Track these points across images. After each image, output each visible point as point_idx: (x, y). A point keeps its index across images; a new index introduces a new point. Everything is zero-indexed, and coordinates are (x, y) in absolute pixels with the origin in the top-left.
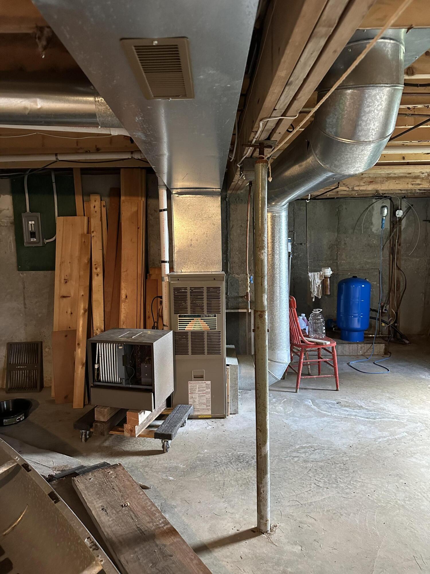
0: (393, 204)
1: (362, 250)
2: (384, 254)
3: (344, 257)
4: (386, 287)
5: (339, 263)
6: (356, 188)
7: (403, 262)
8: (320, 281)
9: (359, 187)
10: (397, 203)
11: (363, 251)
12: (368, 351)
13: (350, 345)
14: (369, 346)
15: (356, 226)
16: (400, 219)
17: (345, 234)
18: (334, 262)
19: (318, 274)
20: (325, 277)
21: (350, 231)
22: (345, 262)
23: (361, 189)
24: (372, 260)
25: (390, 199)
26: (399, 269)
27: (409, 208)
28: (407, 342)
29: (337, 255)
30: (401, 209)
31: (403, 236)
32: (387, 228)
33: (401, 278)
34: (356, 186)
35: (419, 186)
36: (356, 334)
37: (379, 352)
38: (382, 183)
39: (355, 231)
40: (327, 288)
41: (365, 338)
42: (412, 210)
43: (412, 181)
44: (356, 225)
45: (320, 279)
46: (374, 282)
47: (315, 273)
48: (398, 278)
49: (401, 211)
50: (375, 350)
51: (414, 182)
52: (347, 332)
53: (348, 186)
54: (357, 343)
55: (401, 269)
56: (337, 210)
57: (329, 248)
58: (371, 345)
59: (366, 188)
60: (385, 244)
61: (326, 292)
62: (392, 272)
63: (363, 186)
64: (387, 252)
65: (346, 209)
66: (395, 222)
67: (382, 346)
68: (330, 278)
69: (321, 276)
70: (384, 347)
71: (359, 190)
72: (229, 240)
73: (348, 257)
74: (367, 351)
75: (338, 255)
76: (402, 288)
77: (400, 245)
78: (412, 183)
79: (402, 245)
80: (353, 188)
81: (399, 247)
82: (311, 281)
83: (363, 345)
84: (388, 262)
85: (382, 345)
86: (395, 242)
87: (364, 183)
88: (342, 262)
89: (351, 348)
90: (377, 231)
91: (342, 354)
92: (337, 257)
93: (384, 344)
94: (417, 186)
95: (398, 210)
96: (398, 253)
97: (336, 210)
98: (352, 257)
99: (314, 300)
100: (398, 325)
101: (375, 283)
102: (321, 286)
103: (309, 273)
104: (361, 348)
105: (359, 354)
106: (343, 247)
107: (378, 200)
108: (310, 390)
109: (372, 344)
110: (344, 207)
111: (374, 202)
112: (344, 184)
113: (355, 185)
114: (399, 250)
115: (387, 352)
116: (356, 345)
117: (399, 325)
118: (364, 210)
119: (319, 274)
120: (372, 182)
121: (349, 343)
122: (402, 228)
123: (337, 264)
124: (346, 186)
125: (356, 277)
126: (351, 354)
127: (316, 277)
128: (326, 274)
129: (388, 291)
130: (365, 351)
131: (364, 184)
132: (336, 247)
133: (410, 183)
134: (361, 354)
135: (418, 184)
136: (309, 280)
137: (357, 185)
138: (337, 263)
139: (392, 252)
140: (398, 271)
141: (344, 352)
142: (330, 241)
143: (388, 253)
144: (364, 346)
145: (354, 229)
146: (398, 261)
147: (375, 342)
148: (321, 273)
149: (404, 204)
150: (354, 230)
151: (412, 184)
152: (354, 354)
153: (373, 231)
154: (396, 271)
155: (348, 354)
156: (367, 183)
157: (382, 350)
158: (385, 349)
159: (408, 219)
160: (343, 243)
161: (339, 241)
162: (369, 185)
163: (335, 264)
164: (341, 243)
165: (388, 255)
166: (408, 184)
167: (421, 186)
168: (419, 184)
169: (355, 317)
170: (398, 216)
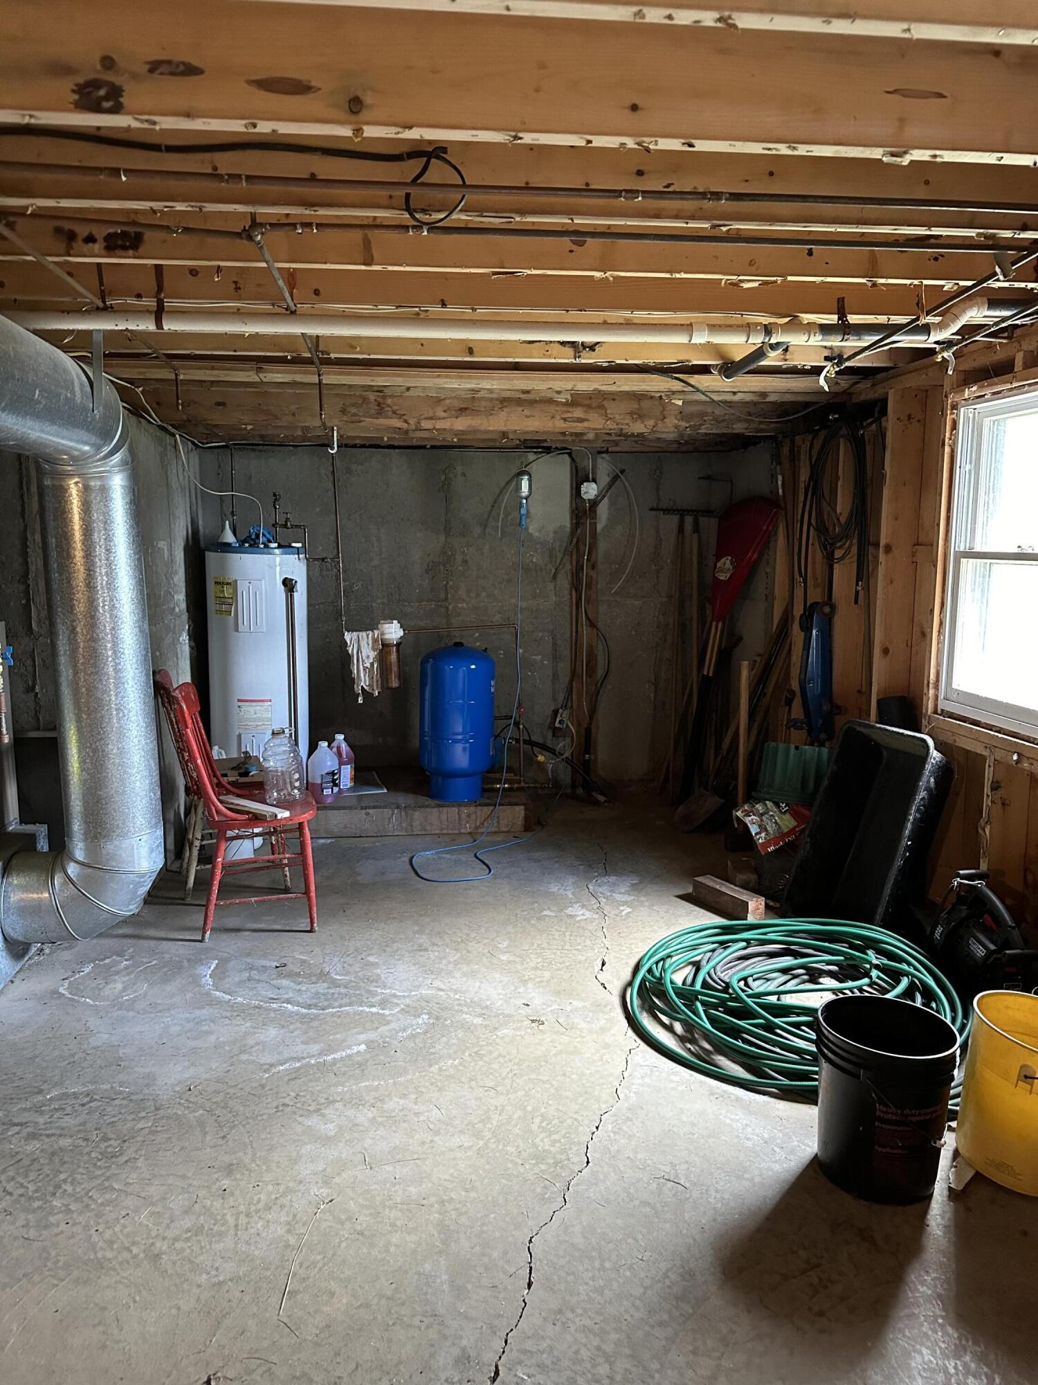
0: (576, 467)
1: (506, 577)
2: (557, 589)
3: (462, 592)
4: (564, 667)
5: (450, 607)
6: (426, 424)
7: (603, 609)
8: (372, 654)
9: (434, 421)
10: (586, 464)
11: (509, 581)
12: (486, 824)
13: (441, 809)
14: (487, 810)
15: (491, 518)
16: (594, 503)
17: (464, 536)
18: (441, 606)
19: (368, 635)
20: (382, 645)
21: (477, 531)
22: (465, 605)
23: (437, 427)
24: (530, 602)
25: (570, 454)
26: (592, 625)
27: (615, 479)
28: (601, 798)
29: (446, 589)
30: (594, 481)
31: (602, 546)
32: (564, 526)
33: (600, 648)
34: (426, 419)
35: (580, 424)
36: (460, 782)
37: (512, 826)
38: (490, 412)
39: (488, 530)
40: (391, 671)
41: (484, 790)
42: (621, 480)
43: (563, 412)
44: (489, 516)
45: (374, 650)
46: (536, 655)
47: (361, 633)
48: (590, 648)
49: (594, 485)
50: (501, 822)
51: (569, 415)
52: (440, 778)
53: (405, 417)
54: (459, 805)
55: (600, 624)
56: (443, 478)
57: (427, 572)
58: (491, 808)
59: (452, 425)
60: (560, 564)
61: (387, 682)
62: (577, 632)
63: (444, 418)
64: (564, 582)
65: (464, 474)
66: (582, 512)
67: (520, 811)
68: (398, 645)
69: (375, 641)
70: (523, 812)
71: (434, 428)
72: (32, 546)
73: (472, 595)
74: (483, 824)
75: (449, 589)
76: (600, 672)
77: (593, 567)
78: (563, 416)
79: (600, 567)
80: (419, 423)
81: (591, 573)
82: (350, 652)
83: (472, 809)
84: (567, 609)
85: (517, 808)
86: (581, 560)
87: (445, 411)
88: (460, 605)
89: (444, 817)
90: (540, 531)
91: (423, 833)
92: (447, 594)
93: (522, 807)
94: (576, 424)
95: (588, 481)
96: (589, 586)
97: (440, 478)
98: (484, 594)
99: (360, 700)
100: (592, 758)
101: (539, 658)
102: (375, 666)
103: (346, 633)
104: (469, 816)
105: (463, 831)
106: (461, 568)
107: (540, 456)
108: (247, 933)
109: (495, 806)
110: (459, 469)
111: (531, 460)
112: (395, 413)
113: (422, 417)
114: (592, 578)
115: (529, 825)
116: (455, 810)
117: (596, 758)
118: (507, 479)
119: (370, 636)
120: (466, 409)
121: (440, 806)
122: (599, 527)
123: (447, 611)
124: (400, 418)
125: (461, 644)
126: (445, 832)
127: (363, 643)
128: (387, 637)
129: (568, 678)
130: (478, 824)
131: (445, 415)
132: (442, 568)
133: (558, 417)
134: (469, 831)
135: (578, 418)
136: (347, 651)
137: (426, 415)
138: (447, 608)
139: (576, 585)
140: (589, 629)
141: (428, 828)
142: (429, 555)
143: (567, 586)
144: (476, 812)
145: (486, 526)
146: (590, 605)
147: (503, 802)
148: (376, 632)
149: (604, 468)
150: (485, 529)
151: (565, 419)
152: (450, 832)
153: (530, 531)
154: (585, 631)
155: (437, 832)
156: (454, 412)
157: (520, 821)
158: (526, 818)
159: (612, 503)
160: (459, 558)
161: (450, 553)
162: (457, 418)
163: (443, 610)
164: (455, 559)
165: (566, 592)
166: (553, 417)
167: (586, 424)
168: (581, 420)
169: (457, 741)
170: (585, 497)
